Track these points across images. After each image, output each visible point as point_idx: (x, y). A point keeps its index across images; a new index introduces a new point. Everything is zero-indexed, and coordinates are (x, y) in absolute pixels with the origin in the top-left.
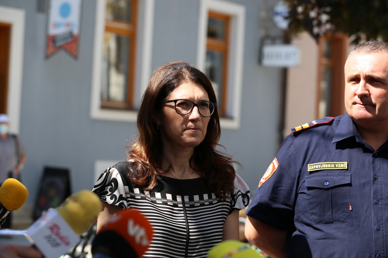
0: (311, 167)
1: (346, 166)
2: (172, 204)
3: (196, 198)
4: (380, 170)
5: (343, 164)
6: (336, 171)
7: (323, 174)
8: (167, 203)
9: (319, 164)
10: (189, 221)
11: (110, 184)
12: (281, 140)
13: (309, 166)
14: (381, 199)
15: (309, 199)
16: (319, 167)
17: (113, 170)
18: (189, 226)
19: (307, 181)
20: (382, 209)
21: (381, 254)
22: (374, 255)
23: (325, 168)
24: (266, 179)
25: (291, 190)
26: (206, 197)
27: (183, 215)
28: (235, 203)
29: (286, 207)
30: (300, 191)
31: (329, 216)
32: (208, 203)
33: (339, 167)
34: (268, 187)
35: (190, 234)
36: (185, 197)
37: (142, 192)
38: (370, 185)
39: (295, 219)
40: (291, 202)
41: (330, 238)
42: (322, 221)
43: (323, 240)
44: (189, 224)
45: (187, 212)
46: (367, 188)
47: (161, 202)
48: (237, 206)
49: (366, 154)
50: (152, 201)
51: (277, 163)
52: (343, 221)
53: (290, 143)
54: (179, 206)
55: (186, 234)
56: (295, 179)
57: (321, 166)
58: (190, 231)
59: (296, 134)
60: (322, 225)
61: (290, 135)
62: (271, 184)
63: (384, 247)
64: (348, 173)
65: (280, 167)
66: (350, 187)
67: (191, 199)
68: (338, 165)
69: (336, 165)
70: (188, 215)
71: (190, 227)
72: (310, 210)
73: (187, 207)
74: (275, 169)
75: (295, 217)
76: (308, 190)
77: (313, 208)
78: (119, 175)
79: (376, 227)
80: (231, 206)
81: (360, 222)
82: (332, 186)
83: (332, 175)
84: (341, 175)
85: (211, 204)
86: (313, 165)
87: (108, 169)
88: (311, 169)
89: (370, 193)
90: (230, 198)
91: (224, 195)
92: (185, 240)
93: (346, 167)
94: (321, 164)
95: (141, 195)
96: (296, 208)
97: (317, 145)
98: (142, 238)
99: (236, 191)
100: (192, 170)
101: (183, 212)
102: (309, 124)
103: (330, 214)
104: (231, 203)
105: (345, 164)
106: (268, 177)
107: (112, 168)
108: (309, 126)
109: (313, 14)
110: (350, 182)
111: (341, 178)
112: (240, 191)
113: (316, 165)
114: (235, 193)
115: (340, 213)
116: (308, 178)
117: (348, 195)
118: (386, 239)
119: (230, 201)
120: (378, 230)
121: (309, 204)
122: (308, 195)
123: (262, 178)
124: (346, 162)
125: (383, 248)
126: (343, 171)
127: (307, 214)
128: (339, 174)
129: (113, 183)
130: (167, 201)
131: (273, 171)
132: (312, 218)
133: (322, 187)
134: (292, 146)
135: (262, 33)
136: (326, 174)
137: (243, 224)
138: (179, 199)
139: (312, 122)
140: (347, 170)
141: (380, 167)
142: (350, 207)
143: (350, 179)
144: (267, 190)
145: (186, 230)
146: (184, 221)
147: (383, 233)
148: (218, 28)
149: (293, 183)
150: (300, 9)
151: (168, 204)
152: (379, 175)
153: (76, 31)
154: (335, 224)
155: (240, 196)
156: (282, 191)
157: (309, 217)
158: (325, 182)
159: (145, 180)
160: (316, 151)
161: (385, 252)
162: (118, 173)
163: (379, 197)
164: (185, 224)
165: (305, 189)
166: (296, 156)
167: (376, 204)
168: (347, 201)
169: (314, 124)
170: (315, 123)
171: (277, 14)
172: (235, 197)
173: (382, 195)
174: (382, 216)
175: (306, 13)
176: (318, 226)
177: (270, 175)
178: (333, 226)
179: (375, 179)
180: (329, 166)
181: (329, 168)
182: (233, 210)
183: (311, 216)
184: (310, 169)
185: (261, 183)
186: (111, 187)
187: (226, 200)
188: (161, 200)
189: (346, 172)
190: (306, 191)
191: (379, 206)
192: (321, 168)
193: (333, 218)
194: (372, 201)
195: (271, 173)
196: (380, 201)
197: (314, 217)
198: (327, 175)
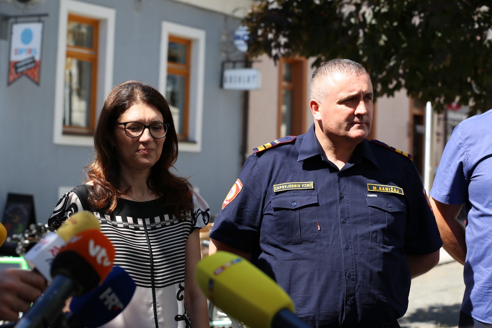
0: (277, 188)
1: (312, 185)
2: (133, 228)
3: (157, 219)
4: (345, 188)
5: (309, 184)
6: (302, 191)
7: (289, 194)
8: (128, 226)
9: (285, 185)
10: (151, 244)
11: (69, 209)
12: (243, 160)
13: (275, 186)
14: (349, 218)
15: (276, 220)
16: (285, 187)
17: (72, 195)
18: (151, 249)
19: (274, 202)
20: (350, 228)
21: (351, 272)
22: (344, 273)
23: (292, 188)
24: (230, 200)
25: (257, 212)
26: (166, 217)
27: (145, 238)
28: (196, 222)
29: (252, 229)
30: (266, 212)
31: (298, 236)
32: (170, 224)
33: (305, 186)
34: (233, 208)
35: (154, 257)
36: (147, 220)
37: (102, 216)
38: (336, 204)
39: (260, 240)
40: (256, 224)
41: (299, 259)
42: (290, 242)
43: (292, 261)
44: (152, 247)
45: (149, 235)
46: (334, 207)
47: (123, 226)
48: (197, 225)
49: (332, 173)
50: (113, 225)
51: (240, 184)
52: (312, 241)
53: (253, 163)
54: (140, 229)
55: (149, 257)
56: (260, 200)
57: (287, 186)
58: (153, 254)
59: (259, 154)
60: (291, 246)
61: (253, 155)
62: (236, 205)
63: (353, 265)
64: (314, 193)
65: (245, 188)
66: (318, 207)
67: (152, 221)
68: (304, 185)
69: (302, 185)
70: (150, 238)
71: (153, 250)
72: (277, 231)
73: (149, 230)
74: (240, 190)
75: (261, 238)
76: (274, 211)
77: (281, 229)
78: (78, 200)
79: (344, 246)
80: (192, 225)
81: (329, 242)
82: (299, 206)
83: (299, 195)
84: (308, 195)
85: (172, 224)
86: (279, 186)
87: (67, 193)
88: (278, 189)
89: (337, 212)
90: (191, 218)
91: (184, 215)
92: (149, 264)
93: (312, 187)
94: (287, 185)
95: (101, 219)
96: (262, 229)
97: (282, 165)
98: (103, 259)
99: (196, 210)
100: (150, 191)
101: (145, 235)
102: (271, 144)
103: (299, 235)
104: (192, 222)
105: (311, 184)
106: (232, 199)
107: (70, 192)
108: (272, 145)
109: (270, 36)
110: (317, 202)
111: (308, 198)
112: (199, 209)
113: (282, 185)
114: (195, 212)
115: (308, 233)
116: (274, 198)
117: (316, 215)
118: (355, 257)
119: (190, 220)
120: (347, 249)
121: (276, 225)
122: (275, 216)
123: (225, 200)
124: (312, 182)
125: (353, 267)
126: (309, 191)
127: (274, 236)
128: (306, 194)
129: (72, 209)
130: (128, 224)
131: (236, 192)
132: (280, 240)
133: (290, 208)
134: (256, 167)
135: (223, 56)
136: (292, 194)
137: (207, 246)
138: (140, 222)
139: (275, 141)
140: (313, 189)
141: (346, 186)
142: (319, 227)
143: (317, 199)
144: (232, 212)
145: (149, 254)
146: (147, 244)
147: (352, 251)
148: (179, 53)
149: (258, 205)
150: (260, 32)
151: (130, 227)
152: (345, 193)
153: (37, 58)
154: (304, 244)
155: (201, 215)
156: (247, 213)
157: (276, 238)
158: (292, 203)
159: (106, 201)
160: (281, 171)
161: (355, 271)
162: (77, 198)
163: (346, 216)
164: (148, 247)
165: (271, 210)
166: (261, 177)
167: (344, 223)
168: (315, 221)
169: (276, 144)
170: (277, 142)
171: (238, 38)
172: (195, 216)
173: (349, 214)
174: (350, 235)
175: (265, 35)
176: (287, 247)
177: (234, 197)
178: (303, 246)
179: (341, 198)
180: (295, 186)
181: (295, 188)
182: (194, 229)
183: (278, 237)
184: (276, 189)
185: (224, 205)
186: (70, 212)
187: (187, 219)
188: (122, 224)
189: (312, 192)
190: (272, 212)
191: (347, 225)
192: (287, 188)
193: (302, 238)
194: (340, 220)
195: (235, 195)
196: (348, 219)
197: (281, 238)
198: (294, 196)
